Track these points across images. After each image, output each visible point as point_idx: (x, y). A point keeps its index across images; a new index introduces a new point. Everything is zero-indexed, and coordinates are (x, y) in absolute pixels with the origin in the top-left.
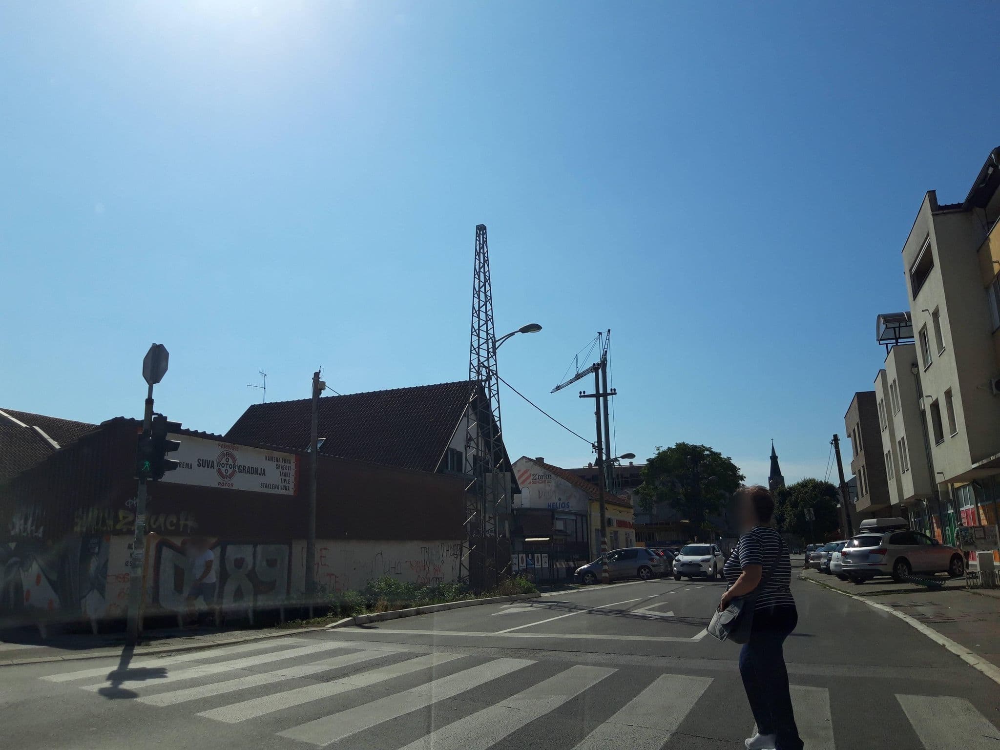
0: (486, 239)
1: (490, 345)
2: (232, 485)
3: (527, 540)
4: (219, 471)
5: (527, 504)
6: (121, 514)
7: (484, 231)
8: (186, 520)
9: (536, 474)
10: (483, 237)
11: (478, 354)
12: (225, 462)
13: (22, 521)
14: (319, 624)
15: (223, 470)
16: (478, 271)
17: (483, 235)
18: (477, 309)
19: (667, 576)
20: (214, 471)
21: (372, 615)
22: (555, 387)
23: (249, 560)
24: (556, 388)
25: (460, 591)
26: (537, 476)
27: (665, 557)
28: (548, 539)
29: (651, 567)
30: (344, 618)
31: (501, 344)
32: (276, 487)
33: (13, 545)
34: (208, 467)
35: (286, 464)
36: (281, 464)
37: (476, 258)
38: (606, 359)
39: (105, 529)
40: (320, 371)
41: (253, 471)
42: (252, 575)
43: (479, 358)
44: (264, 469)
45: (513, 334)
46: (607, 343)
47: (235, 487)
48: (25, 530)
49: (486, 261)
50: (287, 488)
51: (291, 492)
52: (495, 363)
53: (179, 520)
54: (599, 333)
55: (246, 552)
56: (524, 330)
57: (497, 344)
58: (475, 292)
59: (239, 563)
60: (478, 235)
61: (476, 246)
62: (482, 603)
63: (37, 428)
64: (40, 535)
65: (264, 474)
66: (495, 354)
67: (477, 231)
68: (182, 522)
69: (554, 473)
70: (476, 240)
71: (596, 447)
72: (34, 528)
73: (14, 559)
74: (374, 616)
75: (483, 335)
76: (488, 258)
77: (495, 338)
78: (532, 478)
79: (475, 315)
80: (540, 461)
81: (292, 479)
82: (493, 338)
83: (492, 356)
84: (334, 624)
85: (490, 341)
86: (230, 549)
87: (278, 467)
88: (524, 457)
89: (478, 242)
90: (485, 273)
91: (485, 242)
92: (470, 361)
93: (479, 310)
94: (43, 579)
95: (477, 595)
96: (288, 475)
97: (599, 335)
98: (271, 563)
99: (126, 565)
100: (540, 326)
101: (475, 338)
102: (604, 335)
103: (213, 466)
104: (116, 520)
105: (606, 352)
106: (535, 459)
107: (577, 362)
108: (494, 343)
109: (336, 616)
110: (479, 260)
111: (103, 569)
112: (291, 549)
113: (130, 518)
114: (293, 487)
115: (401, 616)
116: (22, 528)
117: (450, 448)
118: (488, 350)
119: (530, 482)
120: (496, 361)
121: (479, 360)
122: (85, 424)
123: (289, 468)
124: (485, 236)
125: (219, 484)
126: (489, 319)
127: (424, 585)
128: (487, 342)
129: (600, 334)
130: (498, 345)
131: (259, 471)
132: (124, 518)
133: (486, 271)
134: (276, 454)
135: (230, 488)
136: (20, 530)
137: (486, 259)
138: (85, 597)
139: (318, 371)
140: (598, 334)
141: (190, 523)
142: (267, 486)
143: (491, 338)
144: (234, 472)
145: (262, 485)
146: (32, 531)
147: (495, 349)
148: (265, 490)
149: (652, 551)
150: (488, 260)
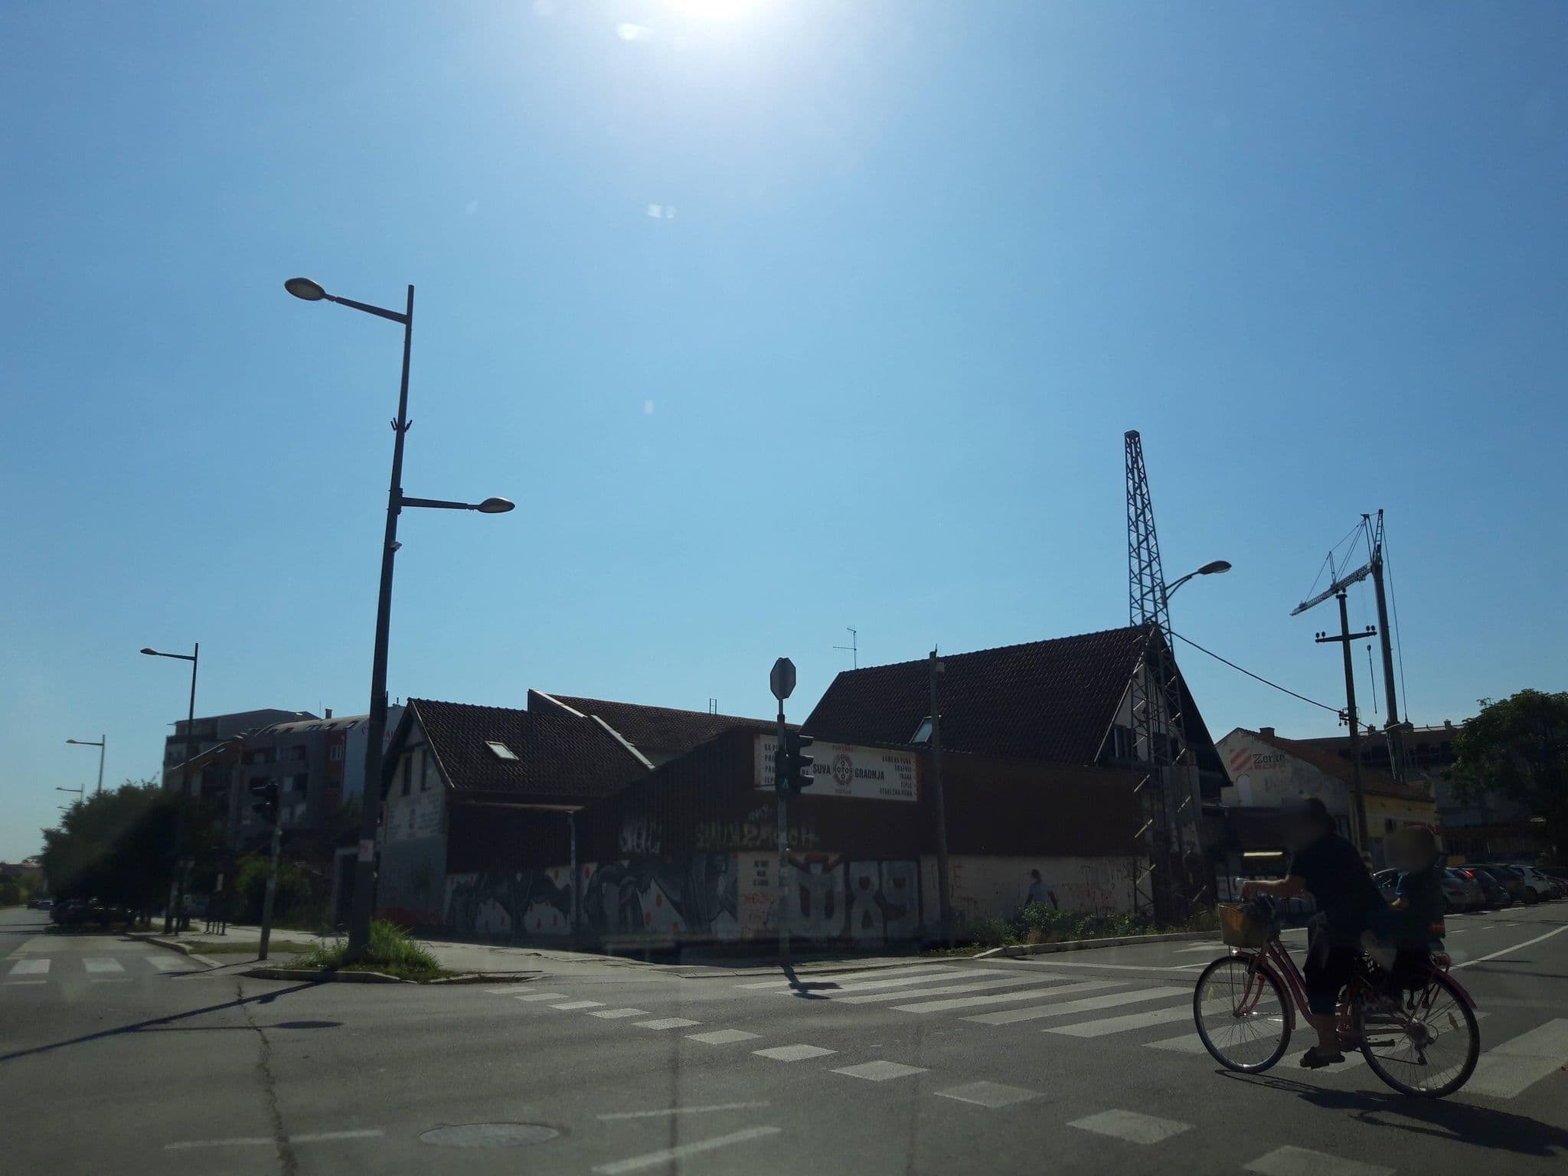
0: (1140, 448)
1: (1158, 595)
2: (850, 792)
3: (1246, 854)
4: (836, 777)
5: (1247, 801)
6: (746, 829)
7: (1137, 439)
8: (808, 833)
9: (1261, 755)
10: (1136, 447)
11: (1142, 607)
12: (841, 766)
13: (635, 837)
14: (965, 954)
15: (839, 776)
16: (1132, 493)
17: (1136, 444)
18: (1135, 546)
19: (1478, 910)
20: (830, 777)
21: (1024, 946)
22: (1298, 606)
23: (875, 880)
24: (1300, 608)
25: (1135, 923)
26: (1262, 758)
27: (1475, 880)
28: (1280, 853)
29: (1448, 896)
30: (993, 948)
31: (1174, 591)
32: (897, 792)
33: (626, 863)
34: (824, 772)
35: (906, 765)
36: (900, 764)
37: (1128, 477)
38: (1380, 559)
39: (731, 844)
40: (936, 650)
41: (872, 774)
42: (879, 898)
43: (1143, 613)
44: (882, 773)
45: (1189, 577)
46: (1379, 532)
47: (854, 794)
48: (638, 846)
49: (1143, 479)
50: (909, 794)
51: (914, 798)
52: (1166, 618)
53: (800, 833)
54: (1364, 515)
55: (869, 870)
56: (1206, 570)
57: (1168, 592)
58: (1131, 523)
59: (865, 883)
60: (1128, 445)
61: (1127, 460)
62: (1166, 939)
63: (595, 717)
64: (657, 852)
65: (883, 777)
66: (1165, 605)
67: (1126, 439)
68: (804, 837)
69: (1289, 753)
70: (1127, 452)
71: (1346, 715)
72: (649, 844)
73: (630, 878)
74: (1027, 948)
75: (1147, 580)
76: (1145, 474)
77: (1164, 584)
78: (1253, 760)
79: (1134, 554)
80: (1267, 733)
81: (914, 781)
82: (1161, 584)
83: (1161, 610)
84: (983, 954)
85: (1157, 588)
86: (853, 865)
87: (898, 768)
88: (1238, 729)
89: (1128, 455)
90: (1142, 495)
91: (1139, 453)
92: (1131, 618)
93: (1139, 547)
94: (664, 898)
95: (1161, 928)
96: (909, 778)
97: (1365, 520)
98: (899, 884)
99: (755, 884)
100: (1228, 564)
101: (1136, 587)
102: (1374, 519)
103: (829, 771)
104: (742, 837)
105: (1379, 546)
106: (1259, 731)
107: (1332, 563)
108: (1164, 590)
109: (984, 946)
110: (1133, 479)
111: (734, 886)
112: (919, 866)
113: (755, 833)
114: (916, 791)
115: (1059, 950)
116: (635, 843)
117: (1116, 725)
118: (1155, 601)
119: (1251, 768)
120: (1167, 616)
121: (1144, 616)
122: (642, 707)
123: (908, 769)
124: (1138, 445)
125: (837, 791)
126: (1154, 558)
127: (1087, 914)
128: (1152, 590)
129: (1366, 516)
130: (1170, 593)
131: (877, 775)
132: (750, 832)
133: (1144, 493)
134: (894, 753)
135: (848, 795)
136: (633, 846)
137: (1142, 476)
138: (714, 919)
139: (934, 650)
140: (1363, 518)
141: (811, 837)
142: (888, 792)
143: (1158, 585)
144: (850, 779)
145: (882, 791)
146: (647, 848)
147: (1165, 599)
148: (886, 797)
149: (1449, 871)
150: (1145, 477)
